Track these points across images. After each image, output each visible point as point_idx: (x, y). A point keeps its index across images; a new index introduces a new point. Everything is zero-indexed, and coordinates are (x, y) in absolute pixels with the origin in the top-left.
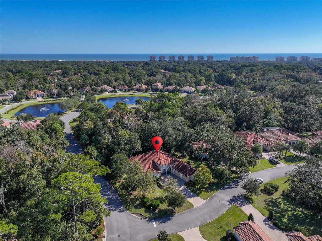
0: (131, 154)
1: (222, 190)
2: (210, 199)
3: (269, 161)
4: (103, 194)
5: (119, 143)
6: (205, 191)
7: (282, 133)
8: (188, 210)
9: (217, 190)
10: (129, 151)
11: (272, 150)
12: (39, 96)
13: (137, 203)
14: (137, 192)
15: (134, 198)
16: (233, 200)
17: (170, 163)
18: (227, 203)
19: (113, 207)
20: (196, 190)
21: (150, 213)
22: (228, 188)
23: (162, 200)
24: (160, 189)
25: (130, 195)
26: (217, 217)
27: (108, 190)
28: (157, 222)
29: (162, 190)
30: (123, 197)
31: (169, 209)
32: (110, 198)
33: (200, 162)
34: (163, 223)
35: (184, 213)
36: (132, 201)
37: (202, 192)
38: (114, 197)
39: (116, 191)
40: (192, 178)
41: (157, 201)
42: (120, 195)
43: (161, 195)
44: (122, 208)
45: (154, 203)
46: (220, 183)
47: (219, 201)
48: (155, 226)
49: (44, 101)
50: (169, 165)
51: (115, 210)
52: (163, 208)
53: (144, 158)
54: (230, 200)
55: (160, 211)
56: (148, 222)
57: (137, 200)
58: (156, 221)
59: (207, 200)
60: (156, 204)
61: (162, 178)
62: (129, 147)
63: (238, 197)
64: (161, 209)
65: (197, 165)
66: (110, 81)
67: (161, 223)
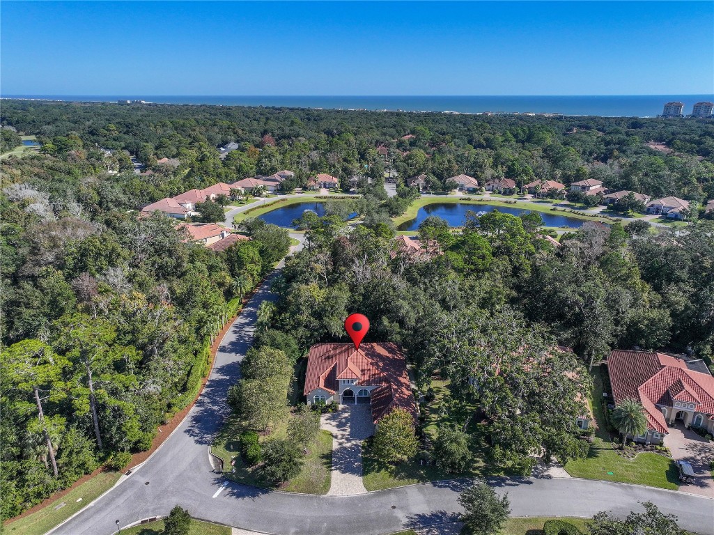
2: (380, 494)
4: (211, 399)
6: (392, 472)
12: (327, 186)
15: (245, 427)
16: (429, 520)
18: (406, 522)
19: (199, 428)
20: (375, 460)
28: (229, 489)
32: (213, 410)
34: (233, 497)
36: (238, 431)
37: (383, 470)
38: (221, 411)
44: (209, 437)
47: (393, 507)
48: (215, 495)
50: (361, 383)
54: (422, 517)
58: (227, 487)
59: (371, 493)
61: (342, 407)
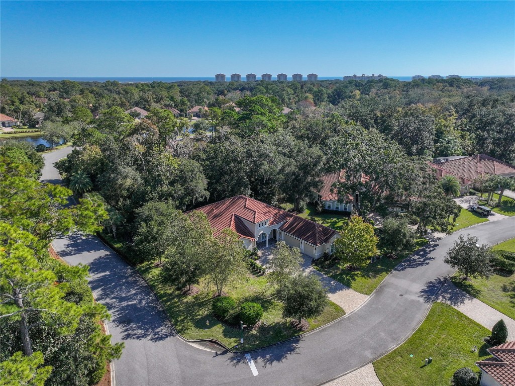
0: (184, 204)
1: (399, 271)
2: (380, 292)
3: (470, 211)
5: (155, 181)
6: (363, 276)
7: (480, 162)
8: (332, 323)
9: (387, 271)
10: (181, 199)
11: (467, 192)
12: (7, 125)
13: (203, 312)
14: (203, 287)
15: (194, 302)
16: (432, 291)
17: (275, 220)
18: (421, 300)
19: (139, 328)
20: (341, 274)
21: (239, 336)
22: (410, 266)
23: (266, 301)
24: (258, 276)
25: (185, 294)
26: (409, 334)
27: (130, 285)
28: (260, 360)
29: (262, 279)
30: (167, 301)
31: (285, 323)
32: (131, 305)
33: (334, 219)
34: (275, 363)
35: (324, 330)
36: (190, 309)
37: (356, 278)
38: (144, 302)
39: (149, 289)
40: (328, 247)
41: (255, 304)
42: (158, 297)
43: (260, 291)
44: (163, 330)
45: (248, 312)
46: (390, 257)
47: (401, 295)
48: (255, 373)
49: (15, 133)
50: (272, 223)
51: (145, 336)
52: (271, 322)
53: (215, 212)
54: (424, 291)
55: (263, 329)
56: (235, 361)
57: (201, 305)
58: (255, 359)
59: (373, 294)
60: (253, 314)
61: (260, 253)
62: (179, 189)
63: (438, 283)
64: (267, 324)
65: (331, 225)
66: (147, 101)
67: (271, 361)
